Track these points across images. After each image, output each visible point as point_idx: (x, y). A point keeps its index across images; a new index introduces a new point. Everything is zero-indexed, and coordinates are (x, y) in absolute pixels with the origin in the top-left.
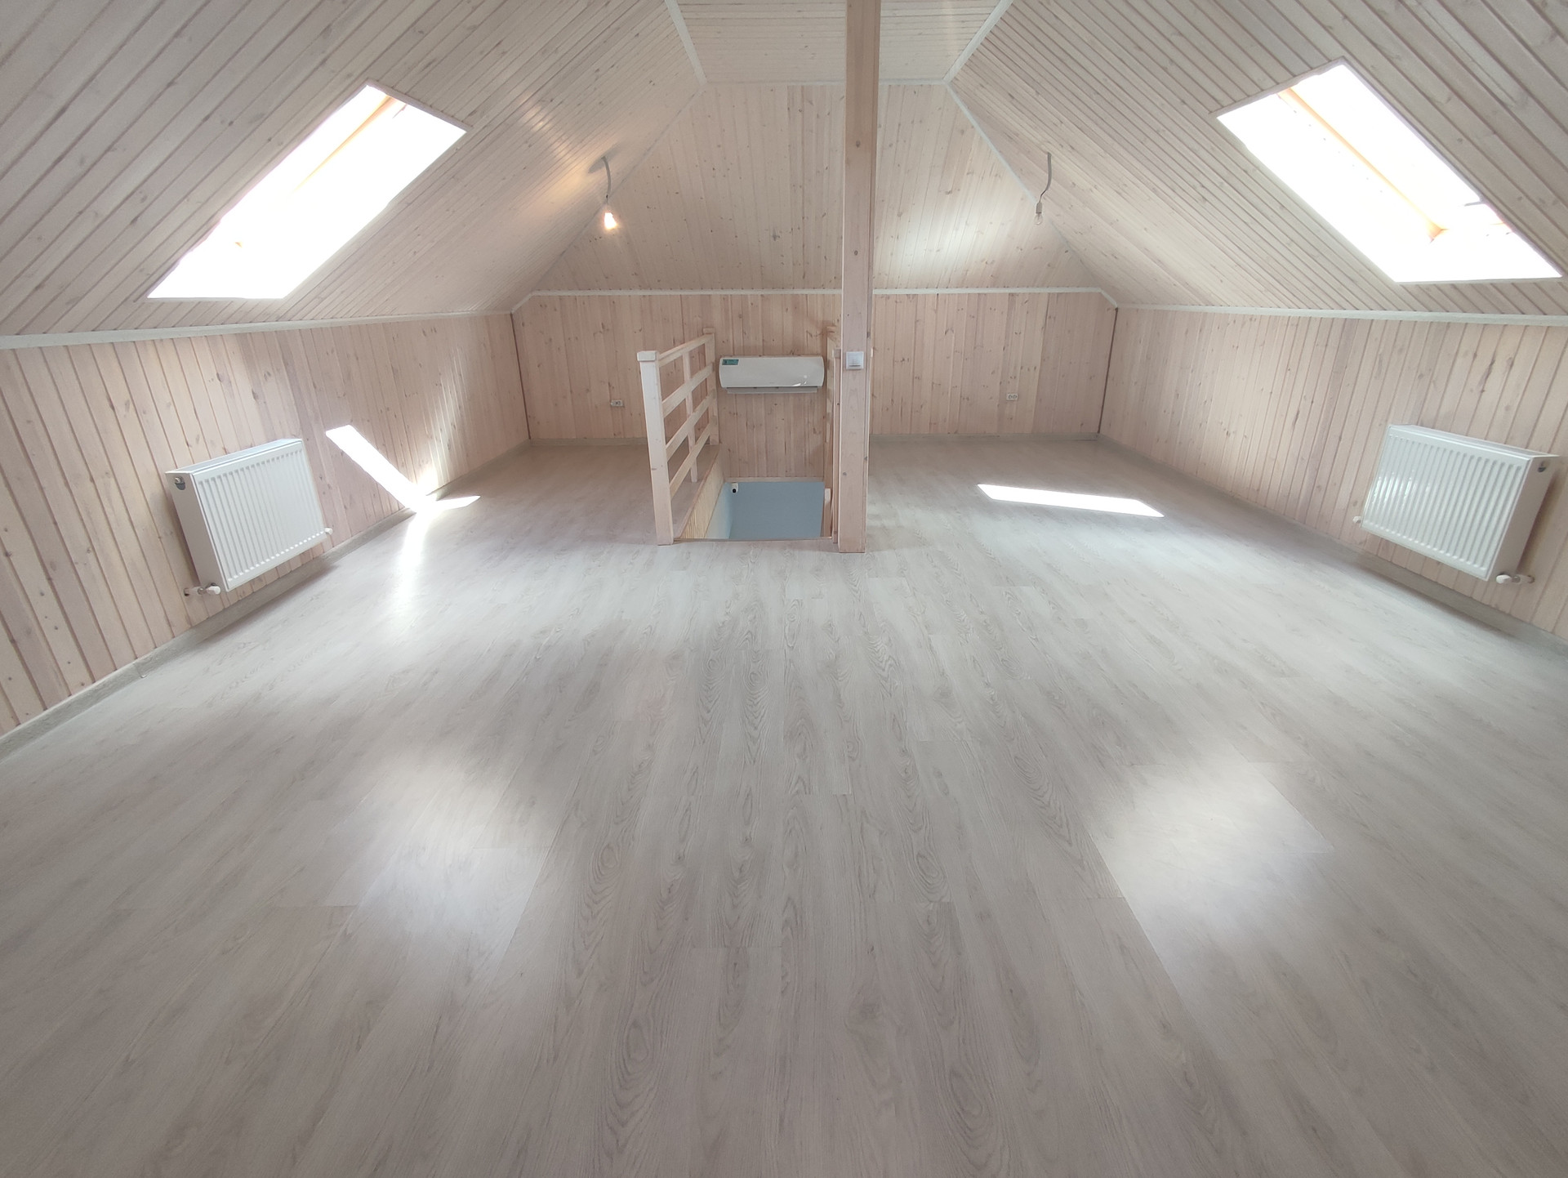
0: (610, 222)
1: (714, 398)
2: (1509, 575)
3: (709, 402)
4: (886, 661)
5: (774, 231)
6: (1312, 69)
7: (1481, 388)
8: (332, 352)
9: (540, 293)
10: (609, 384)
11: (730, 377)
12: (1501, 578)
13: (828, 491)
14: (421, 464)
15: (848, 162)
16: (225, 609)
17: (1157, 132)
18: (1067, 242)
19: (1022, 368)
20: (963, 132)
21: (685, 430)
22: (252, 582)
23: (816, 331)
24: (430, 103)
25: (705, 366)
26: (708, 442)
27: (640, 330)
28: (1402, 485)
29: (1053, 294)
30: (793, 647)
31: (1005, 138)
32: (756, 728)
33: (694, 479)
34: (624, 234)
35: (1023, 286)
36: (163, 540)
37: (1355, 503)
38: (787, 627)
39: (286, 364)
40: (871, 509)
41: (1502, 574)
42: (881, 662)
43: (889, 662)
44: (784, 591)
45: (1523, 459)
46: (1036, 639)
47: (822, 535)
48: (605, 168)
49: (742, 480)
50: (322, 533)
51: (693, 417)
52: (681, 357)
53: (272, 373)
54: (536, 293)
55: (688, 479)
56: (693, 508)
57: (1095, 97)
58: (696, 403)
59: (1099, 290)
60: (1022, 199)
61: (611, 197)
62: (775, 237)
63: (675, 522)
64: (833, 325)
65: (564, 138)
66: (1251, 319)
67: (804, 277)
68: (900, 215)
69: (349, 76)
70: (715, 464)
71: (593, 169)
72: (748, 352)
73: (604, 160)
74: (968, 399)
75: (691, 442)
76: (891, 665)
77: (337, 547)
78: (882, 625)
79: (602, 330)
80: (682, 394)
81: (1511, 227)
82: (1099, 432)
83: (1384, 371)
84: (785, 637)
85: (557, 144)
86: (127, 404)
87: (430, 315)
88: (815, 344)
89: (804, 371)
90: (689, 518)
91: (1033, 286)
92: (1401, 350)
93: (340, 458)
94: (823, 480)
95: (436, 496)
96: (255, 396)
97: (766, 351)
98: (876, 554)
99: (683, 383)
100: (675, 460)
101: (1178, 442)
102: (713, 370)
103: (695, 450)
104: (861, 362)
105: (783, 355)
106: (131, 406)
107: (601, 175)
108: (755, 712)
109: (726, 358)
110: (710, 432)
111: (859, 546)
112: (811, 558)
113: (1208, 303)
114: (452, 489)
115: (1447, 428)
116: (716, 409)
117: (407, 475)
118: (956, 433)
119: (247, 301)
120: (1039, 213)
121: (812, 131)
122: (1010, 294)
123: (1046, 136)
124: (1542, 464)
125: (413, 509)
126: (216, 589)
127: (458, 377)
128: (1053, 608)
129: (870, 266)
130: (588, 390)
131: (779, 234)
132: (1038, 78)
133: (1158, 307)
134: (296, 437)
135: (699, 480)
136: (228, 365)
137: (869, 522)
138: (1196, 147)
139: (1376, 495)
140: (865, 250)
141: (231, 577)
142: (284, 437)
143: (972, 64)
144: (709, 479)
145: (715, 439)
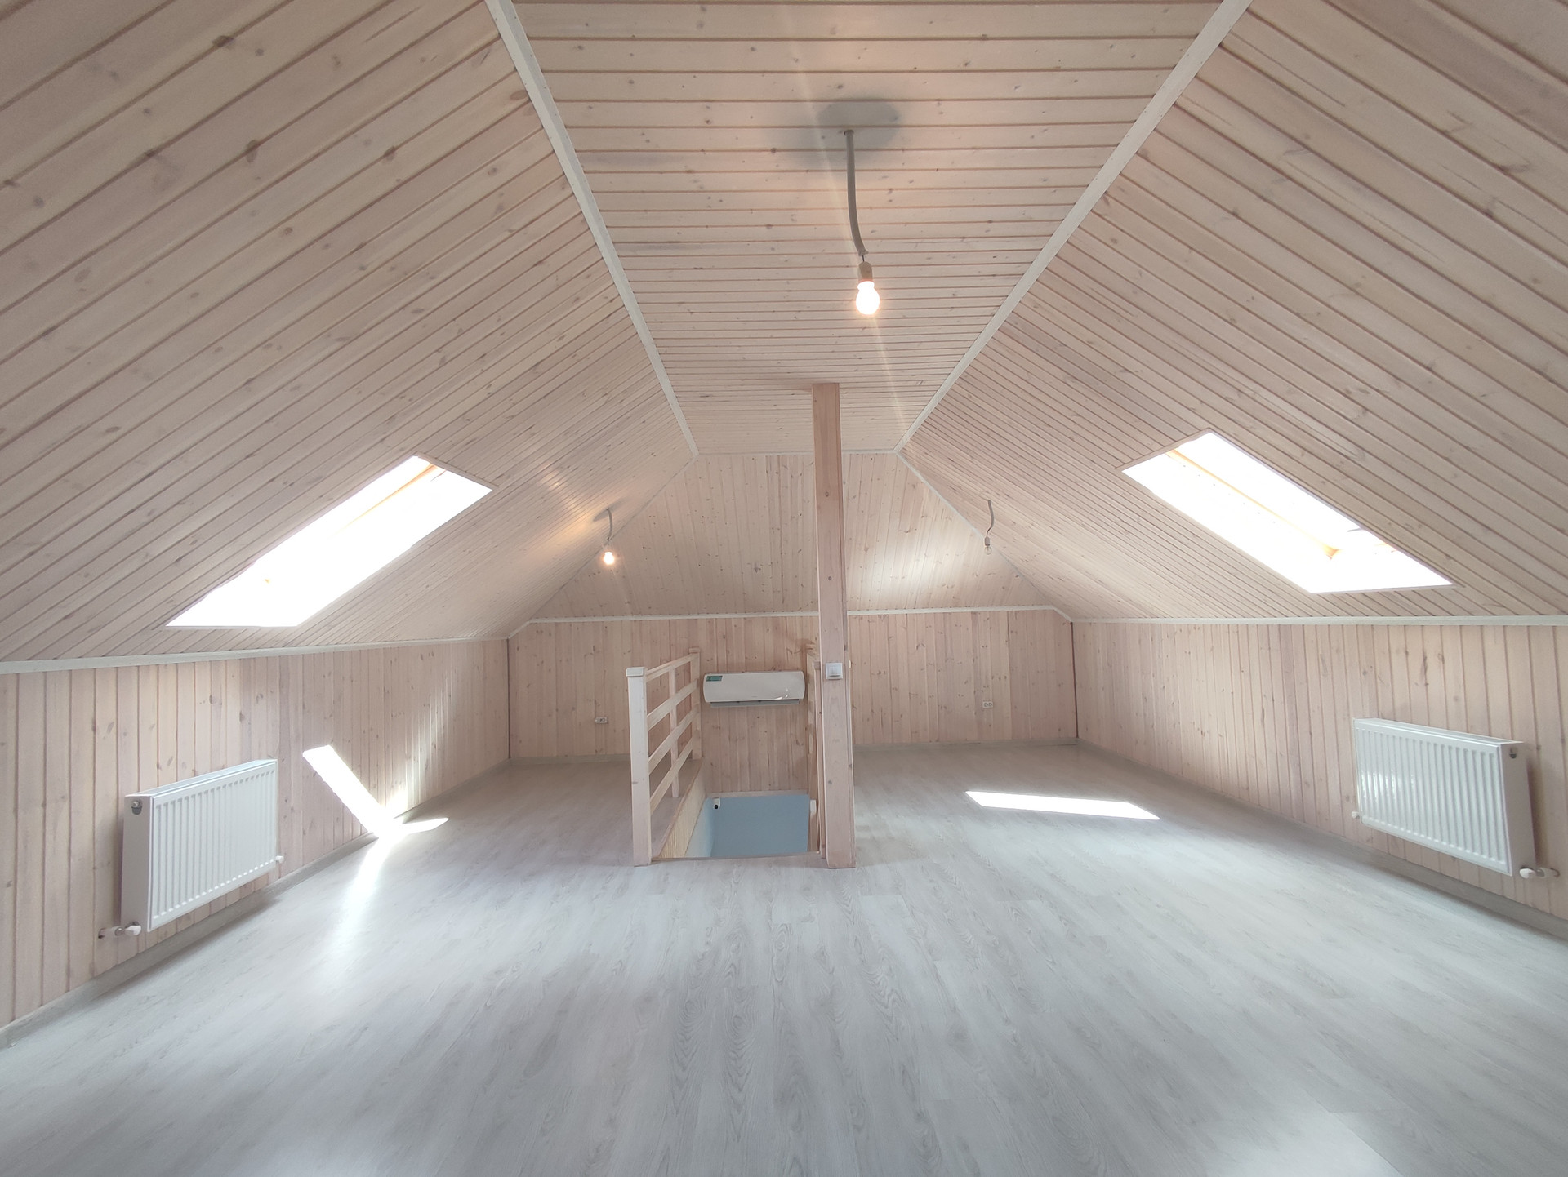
0: (609, 559)
1: (698, 712)
2: (1531, 869)
3: (692, 717)
4: (889, 995)
5: (755, 565)
6: (1188, 436)
7: (1424, 682)
8: (330, 674)
9: (538, 621)
10: (595, 702)
11: (715, 692)
12: (1525, 872)
13: (813, 803)
14: (394, 785)
15: (819, 507)
16: (138, 955)
17: (1076, 483)
18: (1017, 568)
19: (993, 678)
20: (914, 486)
21: (668, 744)
22: (179, 920)
23: (794, 648)
24: (465, 469)
25: (690, 682)
26: (690, 757)
27: (629, 651)
28: (1387, 780)
29: (1012, 612)
30: (782, 981)
31: (951, 491)
32: (740, 1090)
33: (675, 794)
34: (620, 567)
35: (983, 606)
36: (96, 872)
37: (1348, 798)
38: (775, 958)
39: (281, 687)
40: (859, 821)
41: (1523, 868)
42: (884, 997)
43: (892, 997)
44: (771, 913)
45: (1492, 746)
46: (1053, 962)
47: (809, 850)
48: (608, 517)
49: (725, 795)
50: (272, 861)
51: (676, 731)
52: (668, 673)
53: (265, 695)
54: (534, 621)
55: (669, 794)
56: (673, 826)
57: (1019, 459)
58: (680, 717)
59: (1052, 608)
60: (971, 536)
61: (611, 540)
62: (756, 569)
63: (653, 840)
64: (812, 643)
65: (575, 495)
66: (1195, 628)
67: (783, 602)
68: (866, 550)
69: (402, 450)
70: (697, 779)
71: (597, 518)
72: (730, 668)
73: (609, 511)
74: (945, 708)
75: (674, 756)
76: (894, 1001)
77: (283, 879)
78: (880, 950)
79: (593, 652)
80: (667, 708)
81: (1394, 547)
82: (1077, 736)
83: (1329, 669)
84: (773, 971)
85: (568, 499)
86: (110, 726)
87: (431, 641)
88: (796, 660)
89: (787, 685)
90: (669, 835)
91: (992, 606)
92: (1338, 651)
93: (312, 778)
94: (807, 793)
95: (402, 819)
96: (242, 717)
97: (749, 667)
98: (868, 868)
99: (668, 697)
100: (657, 774)
101: (1157, 744)
102: (698, 686)
103: (678, 763)
104: (840, 673)
105: (765, 671)
106: (114, 728)
107: (604, 523)
108: (740, 1068)
109: (710, 675)
110: (693, 746)
111: (847, 862)
112: (797, 875)
113: (1153, 616)
114: (420, 812)
115: (1409, 720)
116: (699, 723)
117: (377, 797)
118: (937, 741)
119: (260, 629)
120: (988, 545)
121: (787, 487)
122: (972, 612)
123: (985, 488)
124: (1511, 751)
125: (376, 834)
126: (136, 929)
127: (447, 697)
128: (1065, 924)
129: (843, 589)
130: (573, 709)
131: (761, 567)
132: (971, 447)
133: (1110, 621)
134: (270, 757)
135: (681, 795)
136: (224, 689)
137: (857, 834)
138: (1110, 493)
139: (1364, 789)
140: (838, 575)
141: (158, 914)
142: (260, 758)
143: (916, 437)
144: (691, 794)
145: (697, 753)
